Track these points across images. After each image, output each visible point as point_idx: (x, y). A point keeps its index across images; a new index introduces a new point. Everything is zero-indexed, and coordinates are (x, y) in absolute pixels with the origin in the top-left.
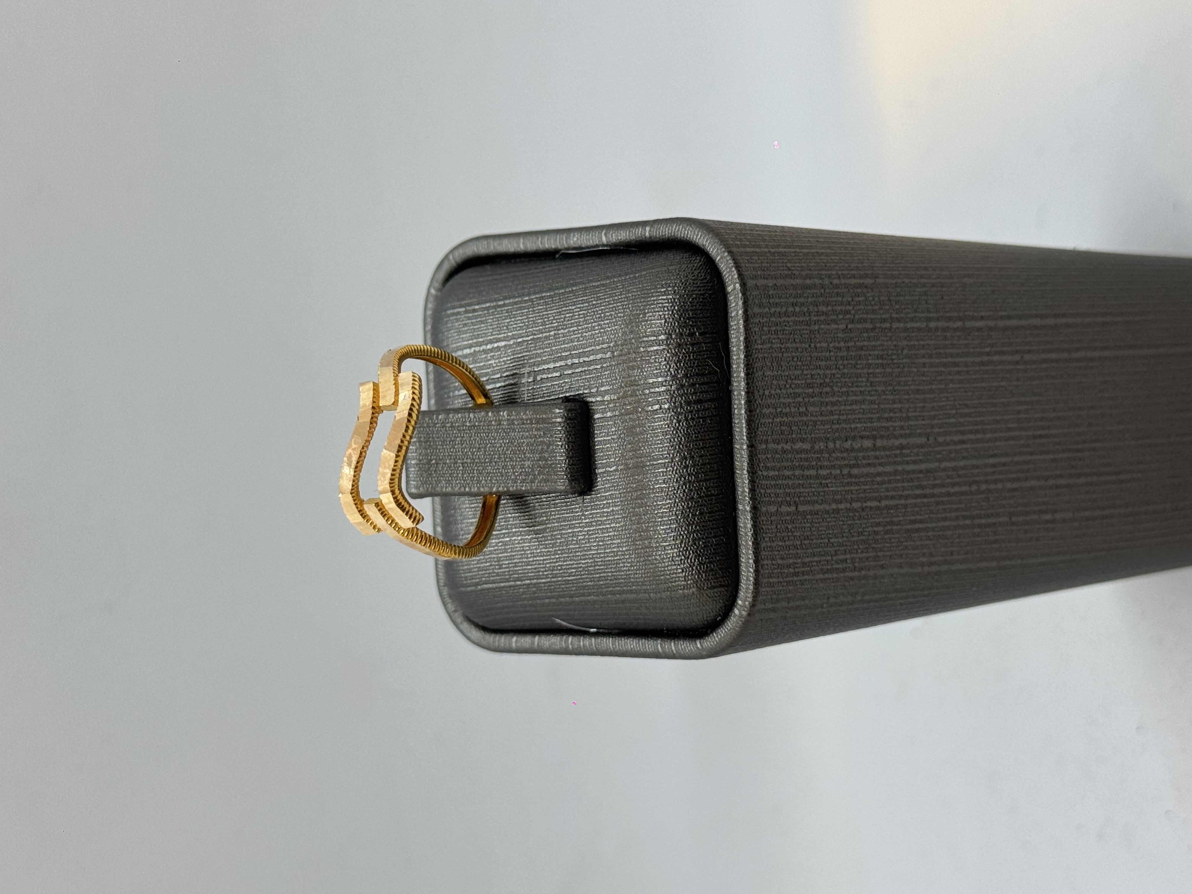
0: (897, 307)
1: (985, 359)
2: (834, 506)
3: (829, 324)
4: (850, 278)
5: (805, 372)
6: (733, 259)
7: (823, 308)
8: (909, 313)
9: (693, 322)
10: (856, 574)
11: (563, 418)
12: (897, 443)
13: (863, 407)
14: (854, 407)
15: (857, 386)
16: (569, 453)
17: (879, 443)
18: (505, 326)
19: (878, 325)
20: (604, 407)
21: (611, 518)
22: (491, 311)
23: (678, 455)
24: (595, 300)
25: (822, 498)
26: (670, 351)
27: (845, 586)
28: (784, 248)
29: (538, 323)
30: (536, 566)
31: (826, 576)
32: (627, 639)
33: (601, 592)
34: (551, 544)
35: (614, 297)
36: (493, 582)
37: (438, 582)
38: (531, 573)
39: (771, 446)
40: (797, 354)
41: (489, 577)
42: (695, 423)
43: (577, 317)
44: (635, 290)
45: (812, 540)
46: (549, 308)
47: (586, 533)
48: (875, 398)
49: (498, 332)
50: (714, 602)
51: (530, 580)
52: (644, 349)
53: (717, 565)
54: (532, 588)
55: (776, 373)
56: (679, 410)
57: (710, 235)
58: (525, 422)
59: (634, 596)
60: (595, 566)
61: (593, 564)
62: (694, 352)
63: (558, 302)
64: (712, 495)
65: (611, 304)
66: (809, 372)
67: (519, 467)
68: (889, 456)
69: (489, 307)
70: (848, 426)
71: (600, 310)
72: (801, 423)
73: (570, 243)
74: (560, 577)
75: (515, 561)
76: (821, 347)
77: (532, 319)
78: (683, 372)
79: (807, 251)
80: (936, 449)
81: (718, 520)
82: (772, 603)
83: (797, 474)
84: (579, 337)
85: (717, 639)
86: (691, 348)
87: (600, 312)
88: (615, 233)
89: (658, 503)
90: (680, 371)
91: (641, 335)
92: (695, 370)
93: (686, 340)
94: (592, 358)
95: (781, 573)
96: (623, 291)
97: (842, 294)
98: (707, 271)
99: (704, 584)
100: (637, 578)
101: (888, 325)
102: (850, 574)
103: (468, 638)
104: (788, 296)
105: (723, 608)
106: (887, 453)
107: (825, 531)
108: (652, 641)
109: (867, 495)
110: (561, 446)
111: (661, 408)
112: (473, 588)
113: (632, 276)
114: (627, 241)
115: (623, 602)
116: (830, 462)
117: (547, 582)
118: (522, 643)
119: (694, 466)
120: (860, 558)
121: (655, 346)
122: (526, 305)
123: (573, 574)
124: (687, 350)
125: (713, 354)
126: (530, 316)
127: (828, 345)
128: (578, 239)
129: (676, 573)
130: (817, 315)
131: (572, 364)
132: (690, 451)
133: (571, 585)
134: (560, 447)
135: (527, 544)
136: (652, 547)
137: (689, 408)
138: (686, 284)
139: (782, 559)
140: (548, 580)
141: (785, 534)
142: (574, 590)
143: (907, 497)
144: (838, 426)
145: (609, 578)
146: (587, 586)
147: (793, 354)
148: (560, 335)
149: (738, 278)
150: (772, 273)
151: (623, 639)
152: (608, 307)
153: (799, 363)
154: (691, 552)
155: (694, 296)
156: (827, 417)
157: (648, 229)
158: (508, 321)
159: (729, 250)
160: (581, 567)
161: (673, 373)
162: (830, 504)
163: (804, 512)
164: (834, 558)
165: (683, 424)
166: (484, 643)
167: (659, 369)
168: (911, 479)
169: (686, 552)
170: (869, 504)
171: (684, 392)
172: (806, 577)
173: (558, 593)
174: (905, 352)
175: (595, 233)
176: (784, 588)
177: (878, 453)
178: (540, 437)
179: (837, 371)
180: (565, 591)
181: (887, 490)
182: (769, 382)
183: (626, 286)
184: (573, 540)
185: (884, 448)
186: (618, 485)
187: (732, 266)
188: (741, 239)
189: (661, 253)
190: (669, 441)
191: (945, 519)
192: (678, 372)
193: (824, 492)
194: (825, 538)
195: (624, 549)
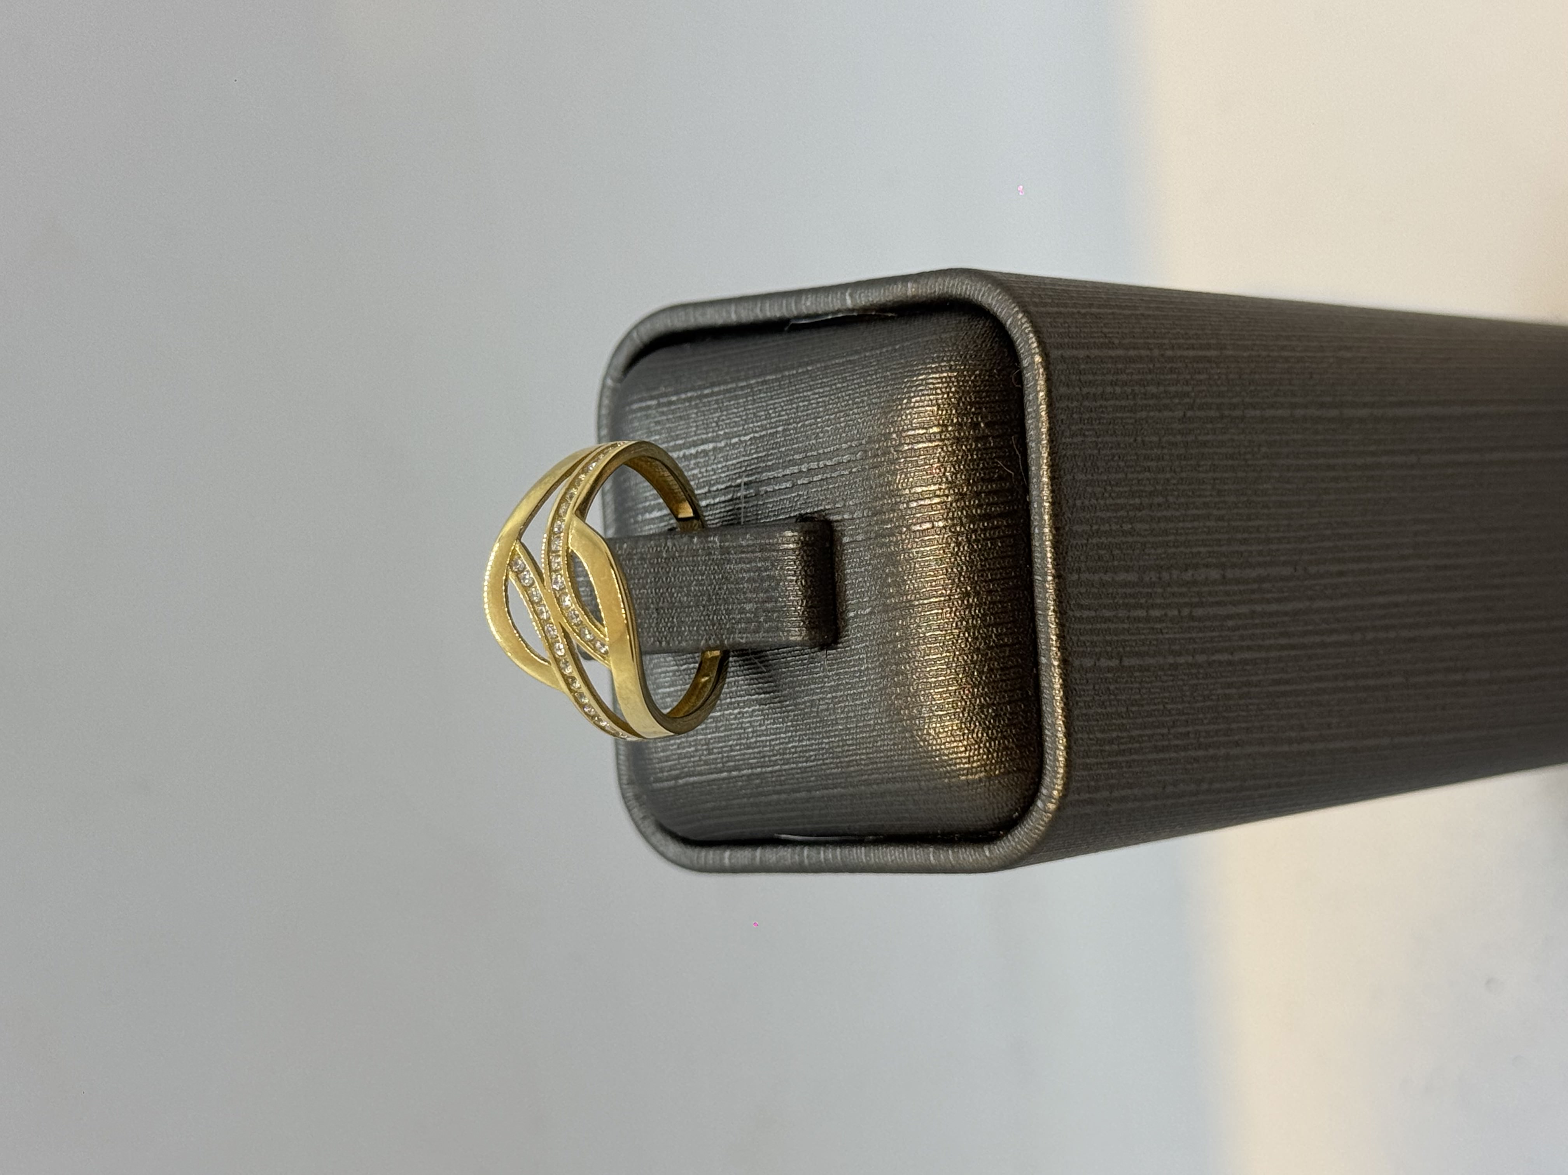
0: (1252, 388)
1: (1369, 460)
2: (1171, 660)
3: (1160, 411)
4: (1187, 349)
5: (1130, 476)
6: (1031, 322)
7: (1152, 389)
8: (1268, 397)
9: (976, 409)
10: (1200, 753)
11: (798, 543)
12: (1253, 573)
13: (1208, 524)
14: (1196, 524)
15: (1199, 496)
16: (806, 591)
17: (1229, 574)
18: (714, 422)
19: (1226, 413)
20: (854, 527)
21: (865, 678)
22: (693, 403)
23: (958, 590)
24: (840, 383)
25: (1154, 648)
26: (945, 448)
27: (1186, 769)
28: (1099, 307)
29: (760, 417)
30: (761, 749)
31: (1161, 755)
32: (886, 848)
33: (850, 782)
34: (780, 718)
35: (867, 376)
36: (701, 774)
37: (620, 779)
38: (753, 759)
39: (1085, 576)
40: (1119, 451)
41: (694, 766)
42: (980, 547)
43: (814, 406)
44: (894, 367)
45: (1142, 706)
46: (775, 395)
47: (830, 701)
48: (1223, 512)
49: (705, 431)
50: (1009, 793)
51: (752, 768)
52: (910, 446)
53: (1013, 740)
54: (754, 780)
55: (1089, 476)
56: (958, 529)
57: (998, 291)
58: (745, 550)
59: (898, 785)
60: (843, 746)
61: (841, 744)
62: (978, 449)
63: (788, 387)
64: (1006, 645)
65: (863, 386)
66: (1135, 475)
67: (737, 612)
68: (1244, 590)
69: (691, 397)
70: (1188, 550)
71: (846, 396)
72: (1125, 546)
73: (801, 310)
74: (793, 763)
75: (731, 743)
76: (1151, 442)
77: (751, 411)
78: (963, 477)
79: (1129, 312)
80: (1306, 583)
81: (1013, 679)
82: (1089, 792)
83: (1120, 615)
84: (818, 433)
85: (1014, 844)
86: (974, 444)
87: (847, 398)
88: (864, 292)
89: (931, 657)
90: (959, 476)
91: (905, 427)
92: (980, 474)
93: (967, 433)
94: (835, 460)
95: (1102, 751)
96: (879, 369)
97: (1177, 371)
98: (994, 339)
99: (995, 768)
100: (902, 761)
101: (1238, 413)
102: (1193, 753)
103: (663, 855)
104: (1105, 371)
105: (1022, 801)
106: (1242, 588)
107: (1159, 694)
108: (921, 849)
109: (1215, 644)
110: (796, 582)
111: (933, 527)
112: (672, 783)
113: (890, 348)
114: (881, 303)
115: (883, 794)
116: (1165, 599)
117: (776, 771)
118: (738, 858)
119: (979, 605)
120: (1206, 732)
121: (923, 442)
122: (743, 392)
123: (813, 758)
124: (968, 447)
125: (1005, 452)
126: (750, 407)
127: (1160, 440)
128: (812, 303)
129: (957, 753)
130: (1145, 399)
131: (809, 470)
132: (974, 584)
133: (810, 774)
134: (794, 583)
135: (749, 719)
136: (922, 717)
137: (972, 526)
138: (965, 357)
139: (1103, 731)
140: (777, 767)
141: (1106, 697)
142: (814, 781)
143: (1269, 648)
144: (1173, 550)
145: (863, 762)
146: (831, 774)
147: (1114, 451)
148: (792, 432)
149: (1038, 347)
150: (1083, 341)
151: (880, 848)
152: (858, 390)
153: (1122, 464)
154: (977, 724)
155: (977, 372)
156: (1160, 538)
157: (909, 285)
158: (717, 415)
159: (1025, 308)
160: (823, 749)
161: (950, 478)
162: (1165, 657)
163: (1130, 667)
164: (1172, 731)
165: (964, 548)
166: (684, 860)
167: (931, 474)
168: (1274, 623)
169: (970, 724)
170: (1216, 657)
171: (965, 503)
172: (1135, 757)
173: (791, 787)
174: (1264, 449)
175: (837, 293)
176: (1106, 772)
177: (1228, 588)
178: (766, 570)
179: (1174, 474)
180: (801, 783)
181: (1242, 638)
182: (1081, 489)
183: (883, 362)
184: (812, 712)
185: (1238, 581)
186: (874, 633)
187: (1029, 331)
188: (1040, 295)
189: (929, 317)
190: (944, 571)
191: (1319, 679)
192: (956, 477)
193: (1157, 640)
194: (1159, 703)
195: (884, 721)
